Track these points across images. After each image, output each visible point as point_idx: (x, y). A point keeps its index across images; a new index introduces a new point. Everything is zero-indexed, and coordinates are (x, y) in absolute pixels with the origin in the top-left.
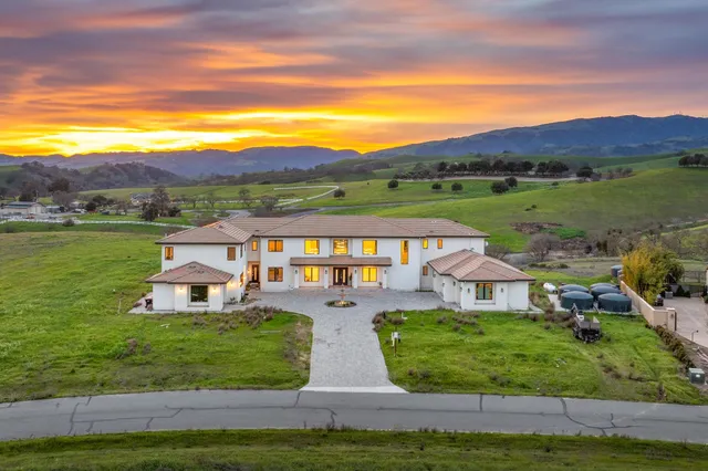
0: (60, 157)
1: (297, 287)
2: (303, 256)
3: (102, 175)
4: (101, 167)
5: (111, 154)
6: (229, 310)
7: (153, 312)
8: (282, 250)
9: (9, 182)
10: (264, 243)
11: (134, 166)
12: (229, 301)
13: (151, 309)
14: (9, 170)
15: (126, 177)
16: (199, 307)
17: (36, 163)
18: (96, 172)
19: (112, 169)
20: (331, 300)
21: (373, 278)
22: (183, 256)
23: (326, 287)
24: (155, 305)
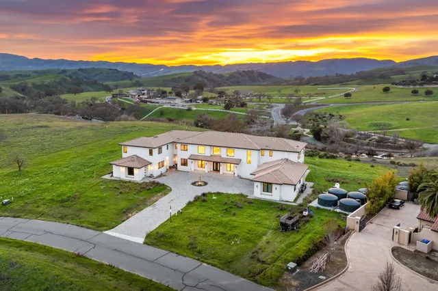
0: (218, 67)
1: (193, 170)
2: (197, 154)
3: (235, 77)
4: (234, 73)
5: (245, 64)
6: (147, 180)
7: (112, 178)
8: (187, 150)
9: (186, 81)
10: (179, 146)
11: (252, 72)
12: (149, 175)
13: (112, 176)
14: (186, 75)
15: (247, 78)
16: (130, 178)
17: (201, 71)
18: (232, 76)
19: (240, 74)
20: (194, 181)
21: (232, 169)
22: (131, 152)
23: (207, 172)
24: (114, 175)
